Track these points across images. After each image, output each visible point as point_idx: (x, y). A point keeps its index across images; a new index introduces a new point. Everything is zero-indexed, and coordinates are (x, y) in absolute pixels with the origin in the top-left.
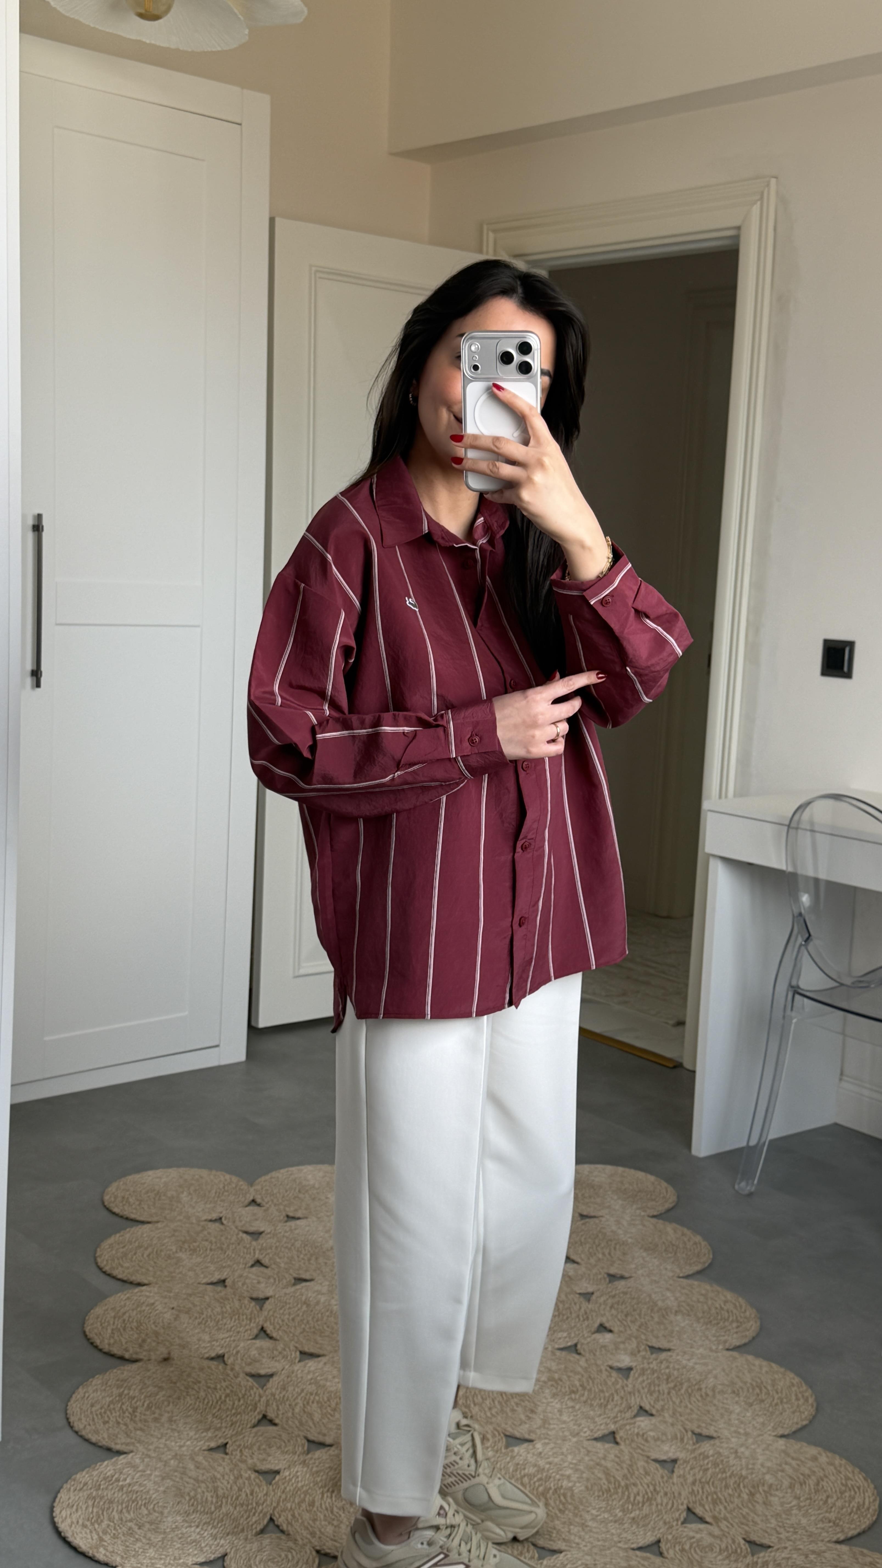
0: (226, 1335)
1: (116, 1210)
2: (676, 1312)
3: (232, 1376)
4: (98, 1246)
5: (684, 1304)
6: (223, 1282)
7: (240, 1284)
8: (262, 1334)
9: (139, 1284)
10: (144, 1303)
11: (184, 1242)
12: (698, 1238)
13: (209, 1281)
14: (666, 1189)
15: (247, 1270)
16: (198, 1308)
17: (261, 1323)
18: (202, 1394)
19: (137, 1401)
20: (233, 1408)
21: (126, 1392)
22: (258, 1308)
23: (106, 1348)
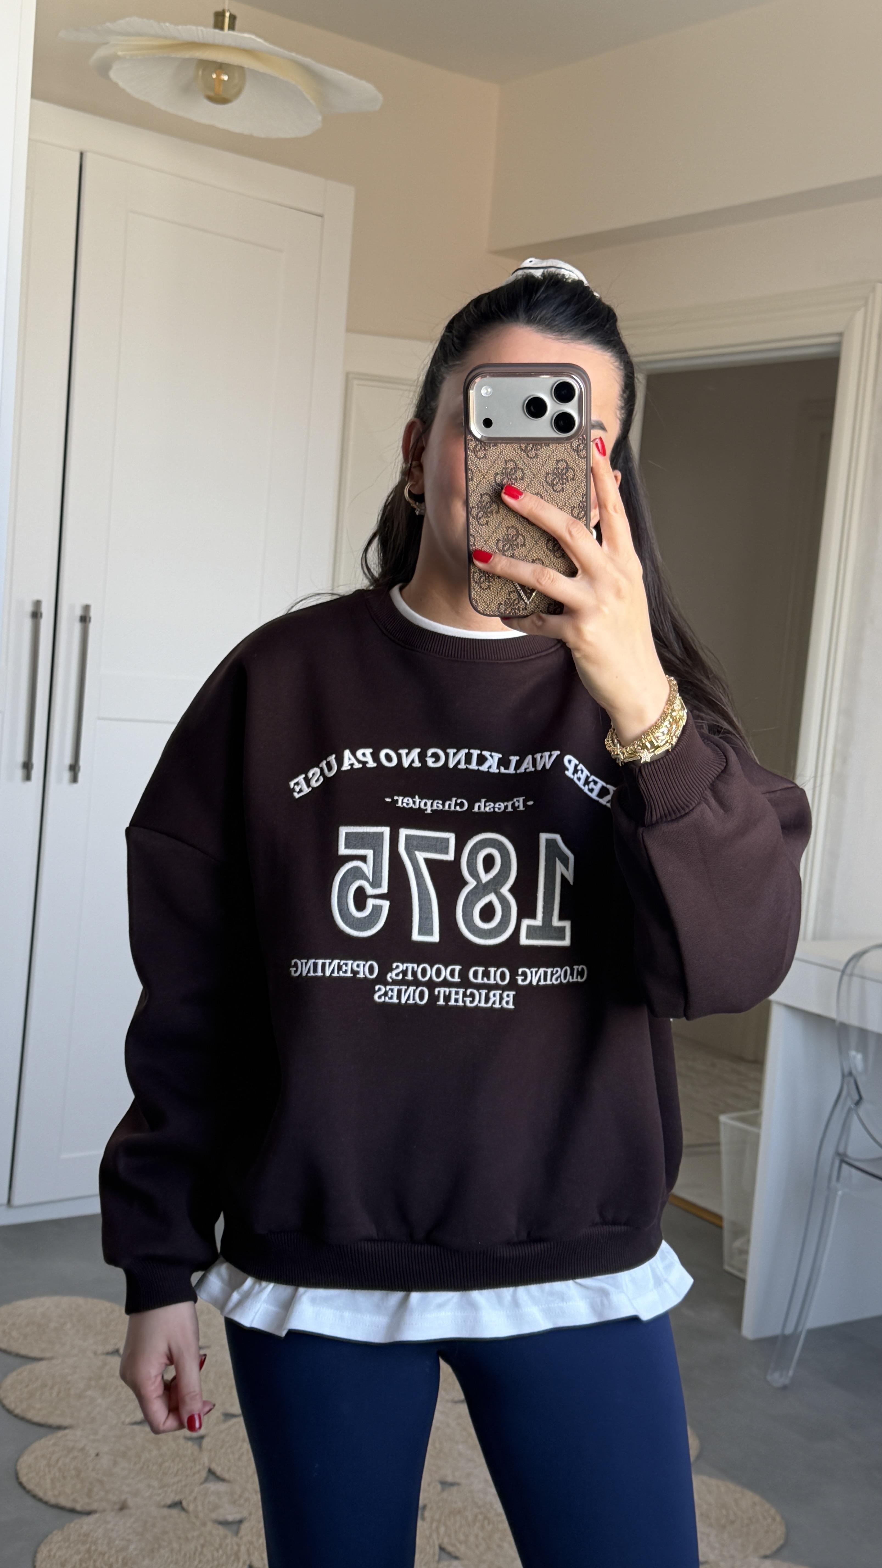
0: (176, 1479)
3: (198, 1523)
8: (211, 1477)
9: (60, 1428)
10: (73, 1448)
11: (89, 1379)
13: (133, 1421)
17: (207, 1464)
18: (175, 1546)
19: (109, 1558)
20: (213, 1560)
21: (93, 1548)
22: (197, 1448)
23: (53, 1501)
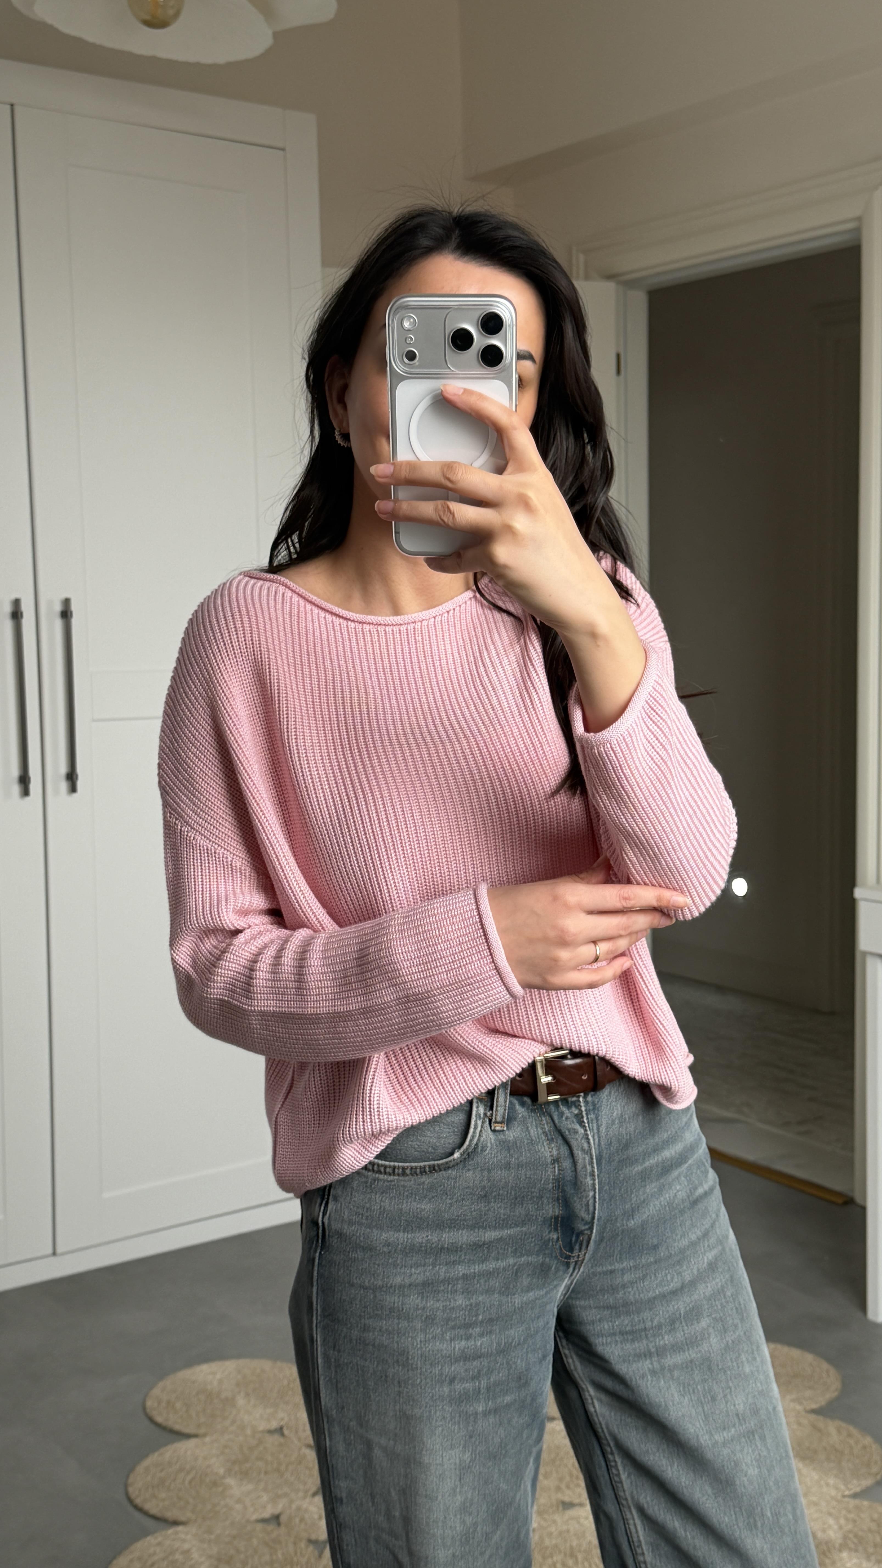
1: (159, 1419)
2: (841, 1545)
4: (132, 1470)
5: (851, 1536)
6: (276, 1519)
7: (297, 1520)
9: (176, 1523)
10: (177, 1550)
11: (234, 1462)
12: (868, 1440)
14: (828, 1371)
15: (308, 1500)
16: (242, 1556)
22: (316, 1553)
